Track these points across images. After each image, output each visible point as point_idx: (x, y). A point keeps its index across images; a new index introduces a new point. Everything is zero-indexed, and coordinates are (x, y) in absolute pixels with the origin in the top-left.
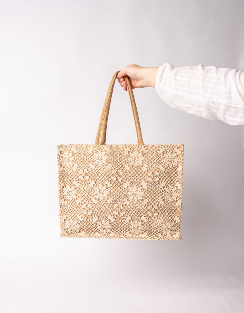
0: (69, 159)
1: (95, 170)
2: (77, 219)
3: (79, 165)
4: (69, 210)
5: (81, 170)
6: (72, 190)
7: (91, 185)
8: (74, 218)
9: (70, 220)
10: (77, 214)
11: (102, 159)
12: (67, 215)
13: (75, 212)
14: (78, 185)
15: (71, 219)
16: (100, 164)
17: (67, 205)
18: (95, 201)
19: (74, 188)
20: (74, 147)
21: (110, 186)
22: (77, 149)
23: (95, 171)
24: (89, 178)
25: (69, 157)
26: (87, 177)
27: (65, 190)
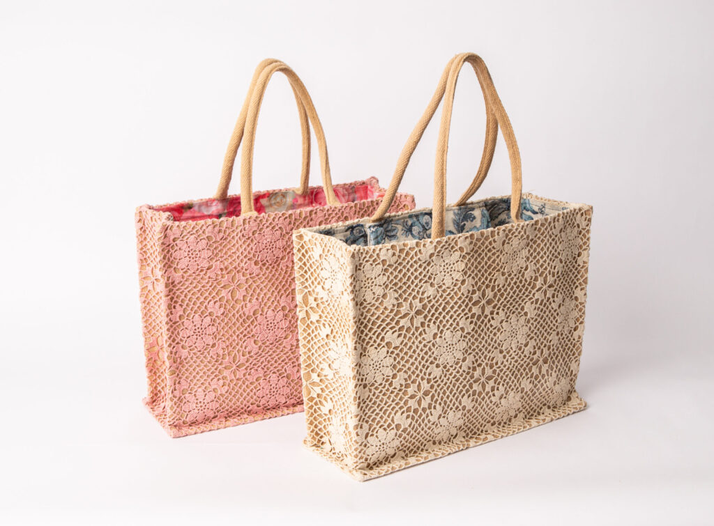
0: (373, 282)
1: (436, 299)
2: (396, 426)
3: (400, 292)
4: (375, 407)
5: (404, 303)
6: (382, 358)
7: (428, 336)
8: (389, 426)
9: (377, 432)
10: (395, 414)
11: (453, 270)
12: (370, 422)
13: (390, 409)
14: (397, 342)
15: (381, 430)
16: (448, 282)
17: (369, 396)
18: (437, 372)
19: (388, 352)
20: (388, 250)
21: (469, 328)
22: (394, 254)
23: (437, 302)
24: (423, 320)
25: (373, 277)
26: (420, 318)
27: (365, 360)
